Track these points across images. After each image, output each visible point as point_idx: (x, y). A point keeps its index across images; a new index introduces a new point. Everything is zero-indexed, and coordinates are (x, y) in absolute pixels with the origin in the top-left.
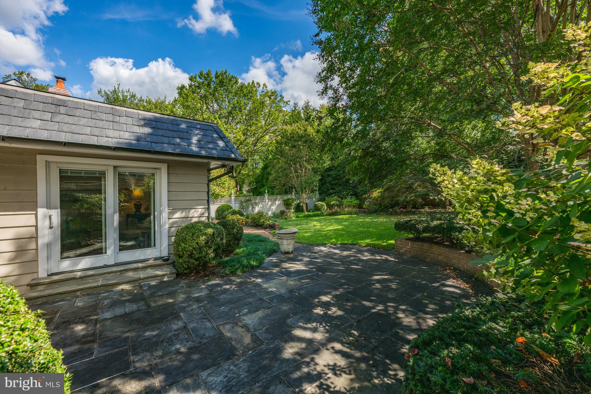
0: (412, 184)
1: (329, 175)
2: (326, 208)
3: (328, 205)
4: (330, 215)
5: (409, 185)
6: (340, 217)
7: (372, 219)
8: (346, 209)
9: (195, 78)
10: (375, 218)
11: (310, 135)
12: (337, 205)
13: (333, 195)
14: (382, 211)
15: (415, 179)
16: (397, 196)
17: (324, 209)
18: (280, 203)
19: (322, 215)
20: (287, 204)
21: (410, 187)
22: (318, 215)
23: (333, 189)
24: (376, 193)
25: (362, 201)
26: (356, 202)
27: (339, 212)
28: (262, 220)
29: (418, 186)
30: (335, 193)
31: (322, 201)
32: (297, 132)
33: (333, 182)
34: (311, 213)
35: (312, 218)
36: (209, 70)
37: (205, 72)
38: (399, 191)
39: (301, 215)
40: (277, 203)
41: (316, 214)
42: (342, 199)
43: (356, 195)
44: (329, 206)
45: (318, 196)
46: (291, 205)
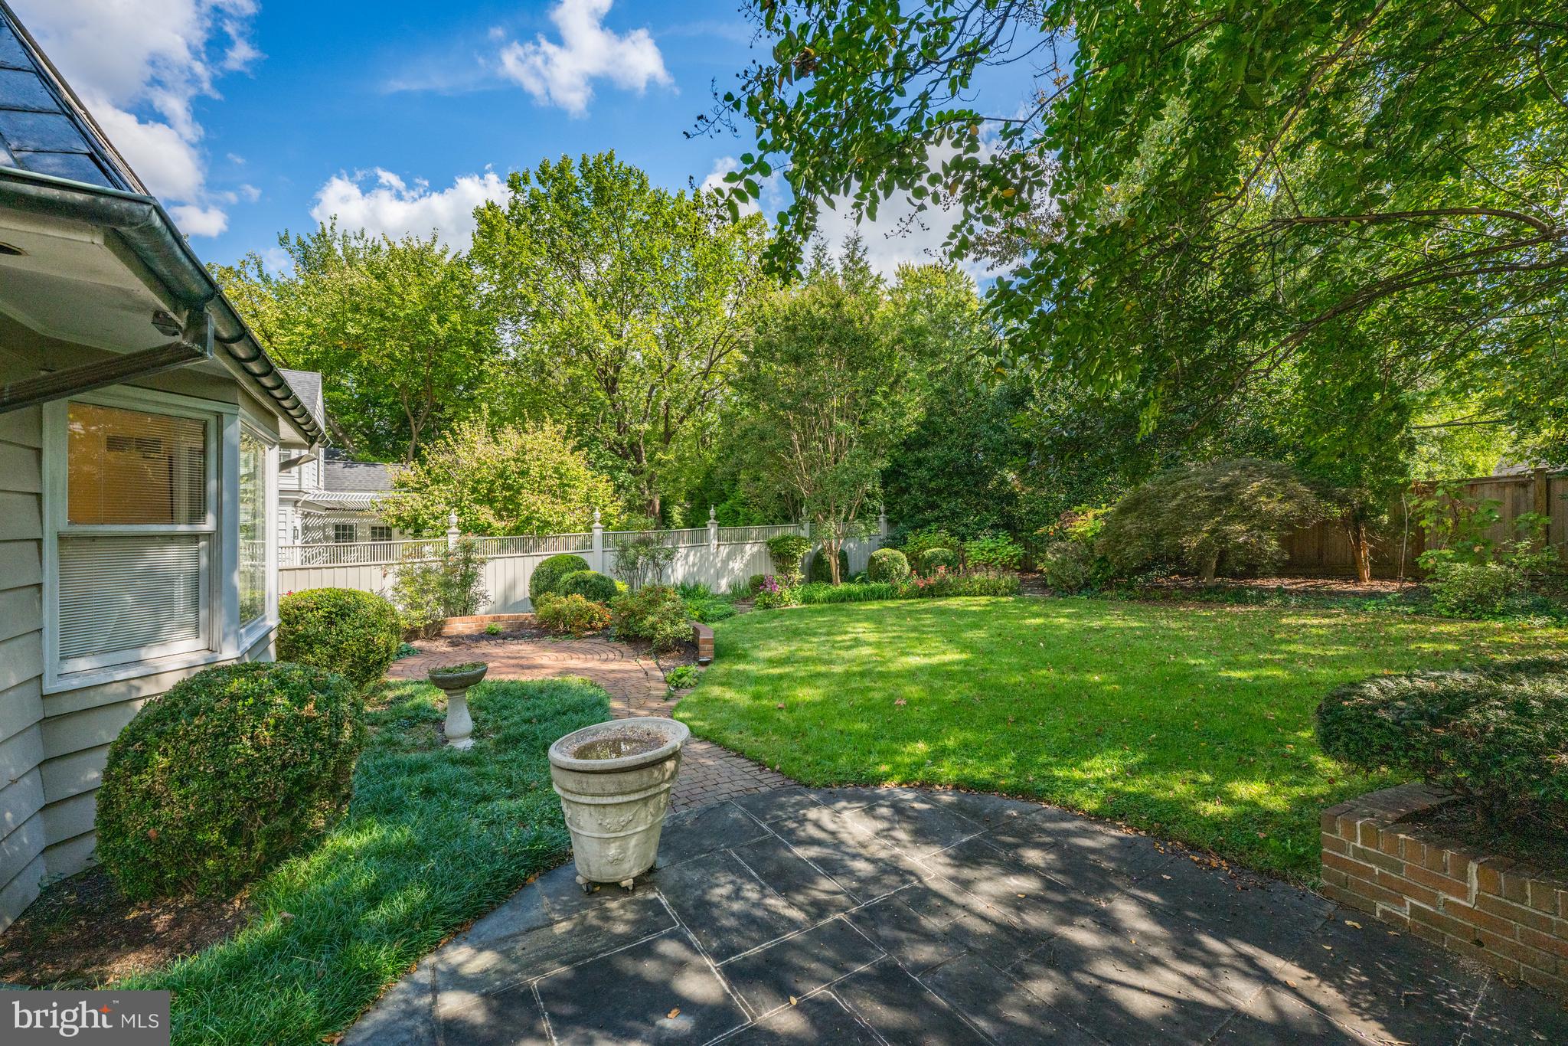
0: (1235, 483)
1: (919, 463)
2: (907, 569)
3: (914, 559)
4: (921, 594)
5: (1226, 486)
6: (954, 603)
7: (1079, 616)
8: (976, 576)
9: (526, 180)
10: (1091, 614)
11: (851, 322)
12: (946, 561)
13: (934, 526)
14: (1109, 583)
15: (1244, 468)
16: (1177, 531)
17: (899, 575)
18: (759, 551)
19: (892, 594)
20: (781, 555)
21: (1229, 499)
22: (880, 596)
23: (933, 506)
24: (1087, 522)
25: (1035, 548)
26: (1009, 549)
27: (951, 586)
28: (651, 619)
29: (1260, 493)
30: (937, 519)
31: (895, 548)
32: (809, 312)
33: (933, 485)
34: (855, 588)
35: (855, 606)
36: (565, 158)
37: (552, 166)
38: (1181, 511)
39: (822, 591)
40: (750, 549)
41: (872, 591)
42: (963, 539)
43: (1010, 526)
44: (920, 565)
45: (881, 529)
46: (792, 558)
